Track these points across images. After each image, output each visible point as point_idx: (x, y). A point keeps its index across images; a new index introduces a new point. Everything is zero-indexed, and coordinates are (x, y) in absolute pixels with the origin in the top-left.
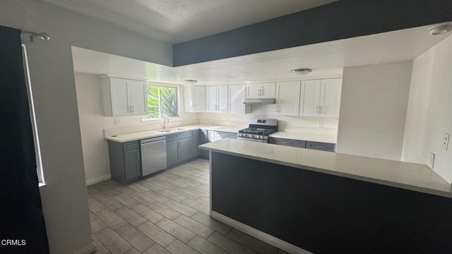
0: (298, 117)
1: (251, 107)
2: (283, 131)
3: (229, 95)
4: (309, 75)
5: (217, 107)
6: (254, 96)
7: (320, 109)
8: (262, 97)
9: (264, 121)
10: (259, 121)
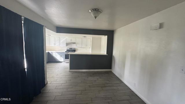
0: (81, 47)
1: (67, 44)
2: (77, 51)
3: (60, 40)
4: (86, 38)
5: (55, 44)
6: (69, 41)
7: (86, 45)
8: (71, 42)
9: (72, 49)
10: (70, 49)
